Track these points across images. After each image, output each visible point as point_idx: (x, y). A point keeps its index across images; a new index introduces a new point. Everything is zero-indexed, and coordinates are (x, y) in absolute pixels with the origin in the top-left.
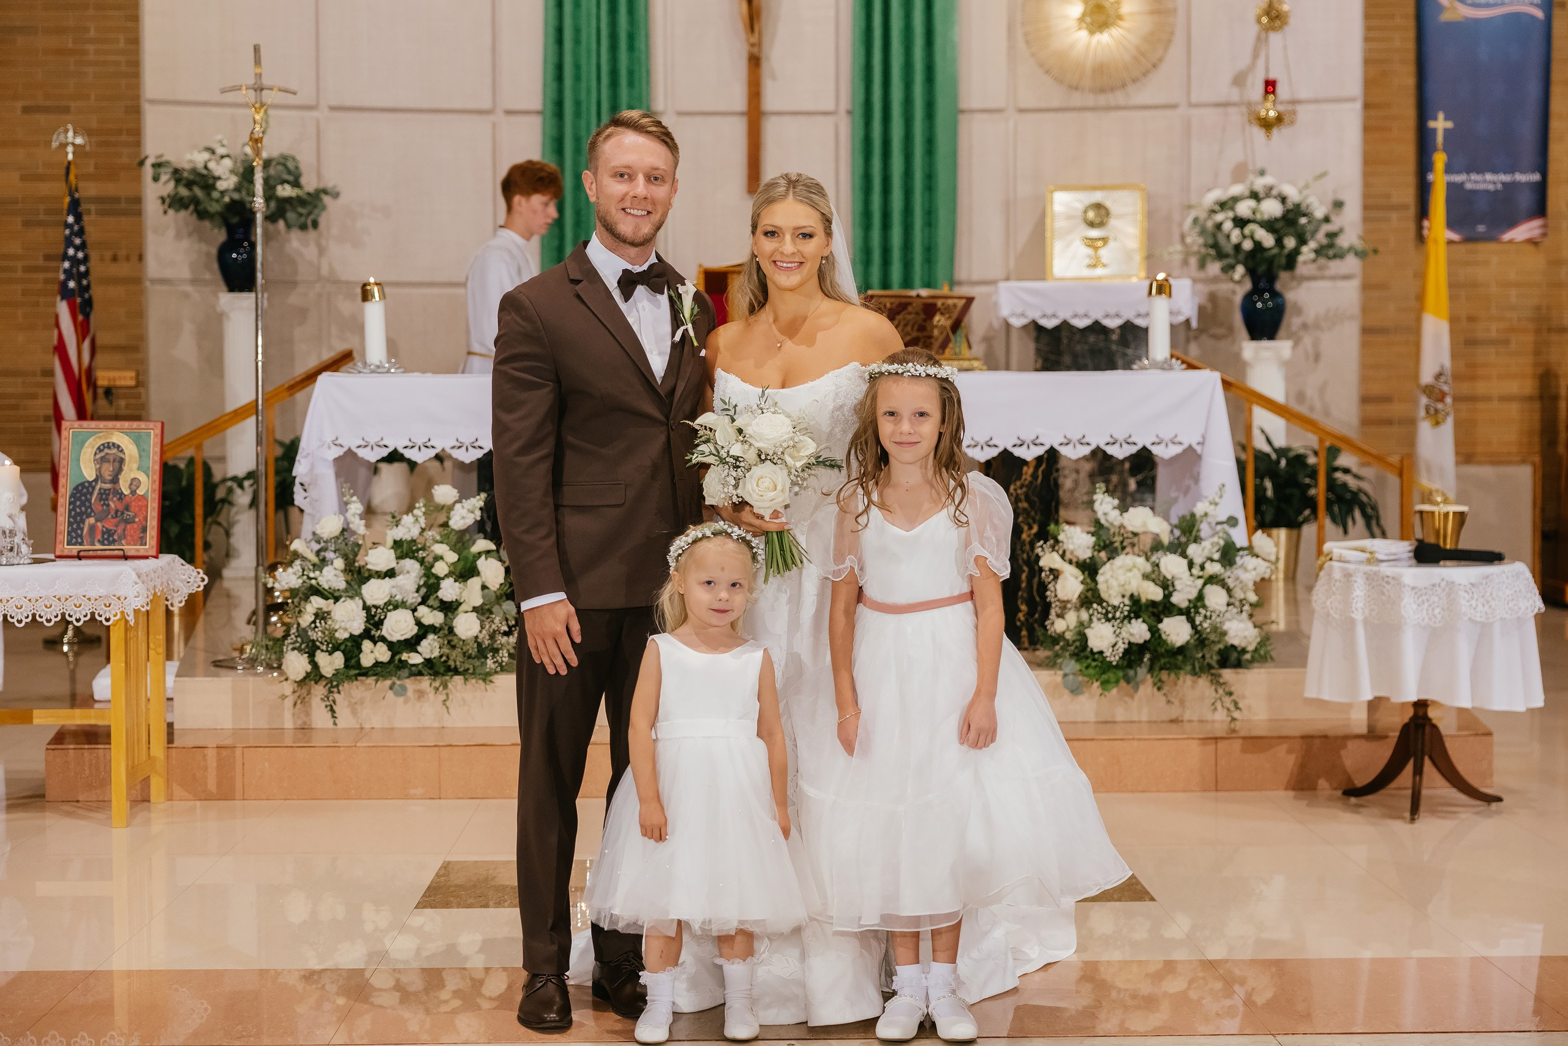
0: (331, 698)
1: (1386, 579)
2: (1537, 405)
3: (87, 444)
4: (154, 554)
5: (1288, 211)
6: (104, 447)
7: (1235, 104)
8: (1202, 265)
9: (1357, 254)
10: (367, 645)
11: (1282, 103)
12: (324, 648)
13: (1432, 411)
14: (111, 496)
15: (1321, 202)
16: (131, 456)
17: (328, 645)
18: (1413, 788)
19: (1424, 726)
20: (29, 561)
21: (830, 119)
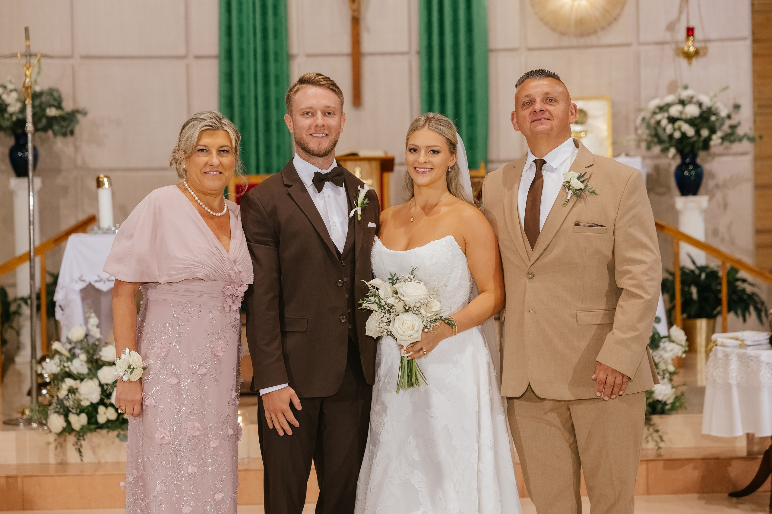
0: (79, 443)
5: (704, 112)
7: (668, 43)
8: (649, 148)
9: (749, 139)
10: (101, 409)
11: (699, 41)
12: (74, 411)
15: (725, 106)
17: (76, 410)
21: (405, 58)
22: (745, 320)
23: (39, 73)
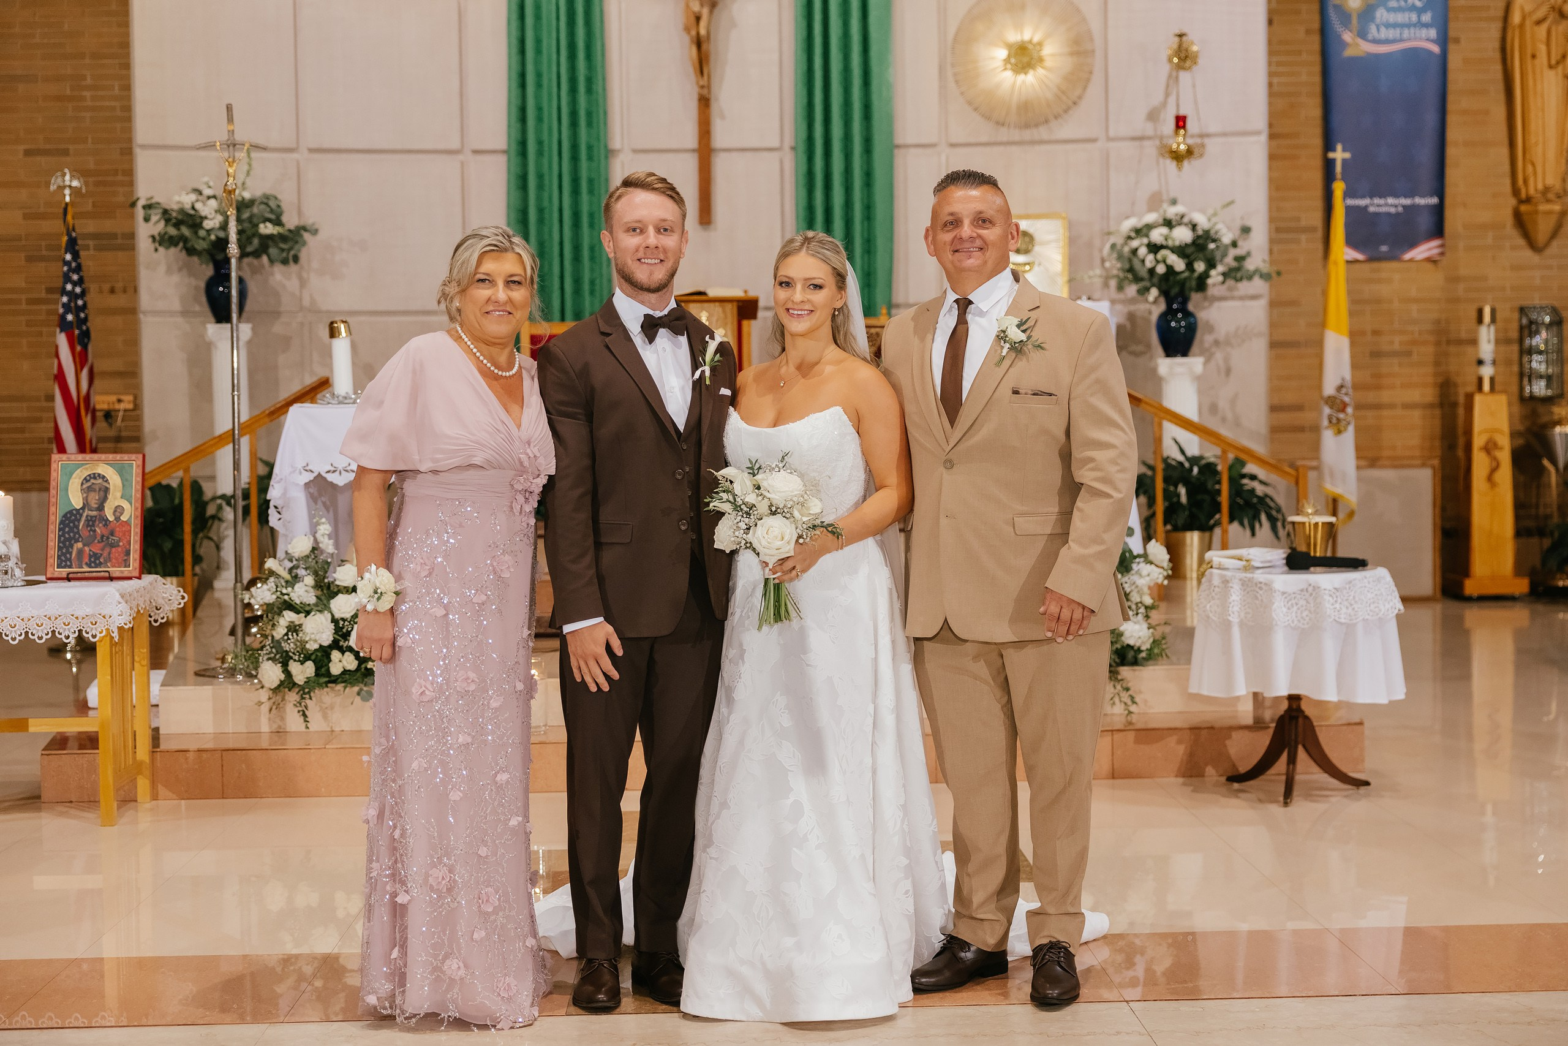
0: (303, 704)
1: (1259, 585)
2: (1437, 412)
3: (74, 476)
4: (137, 575)
5: (1199, 237)
6: (91, 478)
7: (1149, 138)
8: (1120, 288)
9: (1262, 276)
10: (335, 655)
11: (1192, 136)
12: (296, 658)
13: (1334, 421)
14: (97, 523)
15: (1229, 228)
16: (115, 486)
17: (299, 655)
18: (1287, 774)
19: (1297, 718)
20: (23, 583)
21: (775, 155)
22: (1253, 534)
23: (248, 173)
